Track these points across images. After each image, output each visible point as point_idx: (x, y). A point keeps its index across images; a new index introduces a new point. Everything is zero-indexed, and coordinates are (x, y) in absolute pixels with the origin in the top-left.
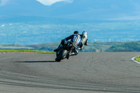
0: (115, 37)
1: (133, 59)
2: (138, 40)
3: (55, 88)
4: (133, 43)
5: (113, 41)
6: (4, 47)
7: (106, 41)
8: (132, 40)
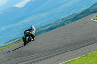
0: (74, 10)
1: (92, 20)
2: (89, 7)
3: (49, 57)
4: (87, 10)
5: (73, 13)
6: (5, 45)
7: (69, 15)
8: (86, 8)
